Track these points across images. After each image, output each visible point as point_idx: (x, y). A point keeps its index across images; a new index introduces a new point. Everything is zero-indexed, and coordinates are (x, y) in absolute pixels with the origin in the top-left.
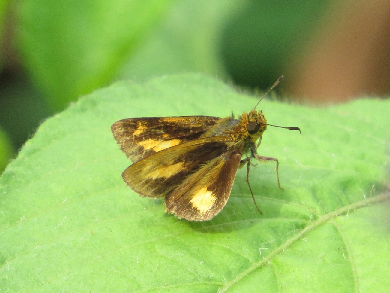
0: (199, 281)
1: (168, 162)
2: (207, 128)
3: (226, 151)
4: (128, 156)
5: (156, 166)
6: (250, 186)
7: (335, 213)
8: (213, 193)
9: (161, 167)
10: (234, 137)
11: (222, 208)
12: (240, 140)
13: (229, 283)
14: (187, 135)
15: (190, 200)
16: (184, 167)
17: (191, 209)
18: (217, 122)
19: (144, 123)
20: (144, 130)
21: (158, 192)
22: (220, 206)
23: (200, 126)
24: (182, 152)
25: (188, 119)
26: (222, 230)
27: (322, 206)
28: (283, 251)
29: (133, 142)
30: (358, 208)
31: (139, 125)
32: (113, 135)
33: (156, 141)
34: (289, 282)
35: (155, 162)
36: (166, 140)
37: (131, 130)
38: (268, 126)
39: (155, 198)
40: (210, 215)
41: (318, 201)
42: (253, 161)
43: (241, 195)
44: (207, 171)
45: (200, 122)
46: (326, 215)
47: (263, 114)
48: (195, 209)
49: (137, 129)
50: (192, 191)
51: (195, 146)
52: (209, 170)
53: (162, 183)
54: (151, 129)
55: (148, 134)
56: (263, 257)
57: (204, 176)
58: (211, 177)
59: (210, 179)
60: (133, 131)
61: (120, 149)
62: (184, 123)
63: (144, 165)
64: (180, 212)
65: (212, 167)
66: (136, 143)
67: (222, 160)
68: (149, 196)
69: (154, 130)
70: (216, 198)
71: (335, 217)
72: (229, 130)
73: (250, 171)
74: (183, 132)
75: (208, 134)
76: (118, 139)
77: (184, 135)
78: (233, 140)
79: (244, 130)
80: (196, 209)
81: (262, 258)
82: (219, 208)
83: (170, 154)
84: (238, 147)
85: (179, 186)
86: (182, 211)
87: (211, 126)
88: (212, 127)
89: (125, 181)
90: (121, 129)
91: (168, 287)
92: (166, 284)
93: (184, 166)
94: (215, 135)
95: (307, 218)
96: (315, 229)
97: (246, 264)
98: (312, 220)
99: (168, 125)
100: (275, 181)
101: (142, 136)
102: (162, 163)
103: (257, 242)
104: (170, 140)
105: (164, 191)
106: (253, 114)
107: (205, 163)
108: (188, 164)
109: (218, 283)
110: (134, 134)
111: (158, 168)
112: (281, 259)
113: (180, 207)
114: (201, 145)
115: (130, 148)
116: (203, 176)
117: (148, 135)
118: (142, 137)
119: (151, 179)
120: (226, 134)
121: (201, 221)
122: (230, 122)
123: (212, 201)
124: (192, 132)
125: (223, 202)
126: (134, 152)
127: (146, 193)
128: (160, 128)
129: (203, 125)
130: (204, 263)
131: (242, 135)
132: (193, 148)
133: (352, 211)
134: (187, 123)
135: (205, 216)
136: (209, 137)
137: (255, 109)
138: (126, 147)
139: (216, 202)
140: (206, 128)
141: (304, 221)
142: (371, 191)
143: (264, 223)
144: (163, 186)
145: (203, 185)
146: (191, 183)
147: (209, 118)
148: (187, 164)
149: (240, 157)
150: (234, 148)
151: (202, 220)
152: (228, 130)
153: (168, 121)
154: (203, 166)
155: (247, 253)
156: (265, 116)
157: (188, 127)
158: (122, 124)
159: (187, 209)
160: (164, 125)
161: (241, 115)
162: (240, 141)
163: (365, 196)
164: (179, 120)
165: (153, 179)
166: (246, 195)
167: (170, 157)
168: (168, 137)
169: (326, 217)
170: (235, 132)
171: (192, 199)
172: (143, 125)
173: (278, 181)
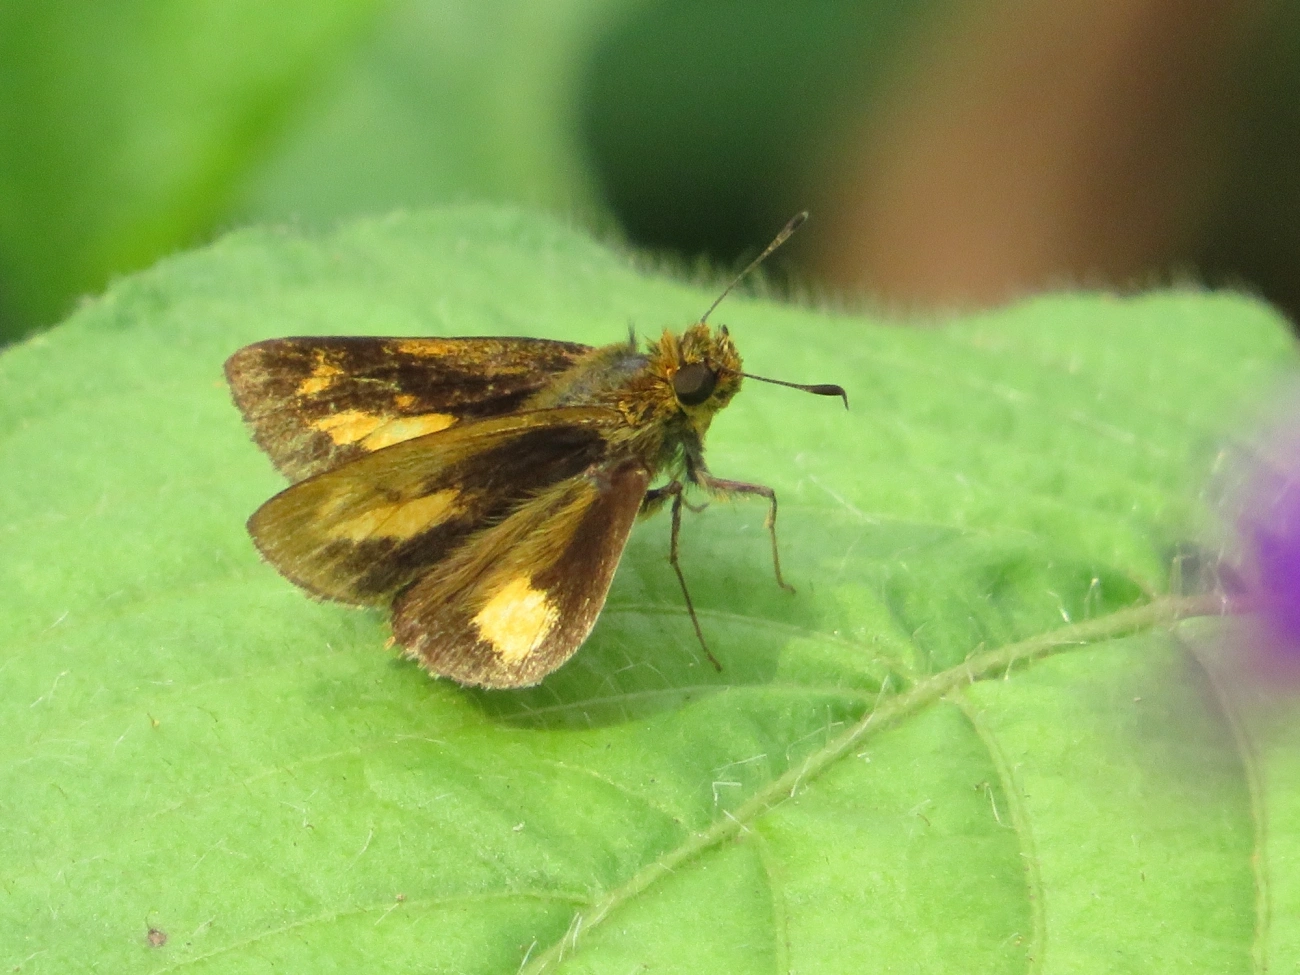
0: (511, 890)
1: (407, 487)
2: (543, 380)
3: (602, 460)
4: (278, 465)
5: (363, 499)
6: (681, 579)
7: (968, 668)
8: (549, 597)
9: (380, 505)
10: (629, 413)
11: (576, 649)
12: (649, 421)
13: (610, 896)
14: (477, 399)
15: (473, 616)
16: (460, 505)
17: (473, 648)
18: (577, 359)
19: (335, 356)
20: (332, 381)
21: (368, 588)
22: (567, 639)
23: (518, 370)
24: (453, 455)
25: (482, 347)
26: (589, 720)
27: (923, 647)
28: (792, 795)
29: (294, 419)
30: (1043, 653)
31: (318, 362)
32: (230, 392)
33: (373, 417)
34: (810, 897)
35: (361, 486)
36: (405, 414)
37: (290, 378)
38: (746, 378)
39: (360, 607)
40: (534, 669)
41: (909, 629)
42: (694, 495)
43: (651, 605)
44: (536, 521)
45: (521, 358)
46: (936, 677)
47: (730, 338)
48: (488, 646)
49: (312, 376)
50: (480, 587)
51: (498, 437)
52: (543, 519)
53: (383, 556)
54: (358, 376)
55: (346, 394)
56: (725, 811)
57: (523, 536)
58: (546, 544)
59: (545, 547)
60: (295, 379)
61: (252, 440)
62: (467, 359)
63: (321, 495)
64: (437, 657)
65: (553, 510)
66: (307, 421)
67: (587, 486)
68: (340, 599)
69: (366, 380)
70: (557, 614)
71: (965, 682)
72: (616, 388)
73: (682, 525)
74: (462, 392)
75: (545, 400)
76: (248, 406)
77: (468, 401)
78: (625, 421)
79: (663, 391)
80: (491, 646)
81: (721, 816)
82: (564, 649)
83: (411, 460)
84: (643, 447)
85: (440, 567)
86: (443, 653)
87: (556, 373)
88: (557, 377)
89: (258, 547)
90: (258, 374)
91: (405, 906)
92: (398, 896)
93: (458, 502)
94: (568, 404)
95: (871, 686)
96: (897, 721)
97: (666, 834)
98: (888, 692)
99: (413, 364)
100: (765, 561)
101: (328, 398)
102: (383, 490)
103: (702, 762)
104: (420, 414)
105: (390, 584)
106: (697, 337)
107: (529, 496)
108: (473, 496)
109: (574, 896)
110: (300, 392)
111: (372, 508)
112: (784, 819)
113: (437, 637)
114: (520, 433)
115: (285, 439)
116: (522, 538)
117: (345, 396)
118: (326, 403)
119: (347, 544)
120: (603, 400)
121: (503, 687)
122: (618, 363)
123: (543, 622)
124: (492, 391)
125: (581, 628)
126: (297, 452)
127: (328, 590)
128: (385, 374)
129: (531, 369)
130: (529, 829)
131: (658, 406)
132: (491, 444)
133: (1021, 664)
134: (477, 361)
135: (517, 672)
136: (547, 410)
137: (703, 320)
138: (271, 432)
139: (556, 627)
140: (539, 379)
141: (862, 695)
142: (1087, 600)
143: (727, 696)
144: (387, 566)
145: (520, 567)
146: (477, 561)
147: (550, 345)
148: (469, 498)
149: (645, 479)
150: (630, 449)
151: (507, 686)
152: (610, 390)
153: (416, 351)
154: (521, 503)
155: (672, 799)
156: (736, 345)
157: (478, 374)
158: (262, 356)
159: (462, 644)
160: (402, 366)
161: (657, 339)
162: (650, 425)
163: (1065, 615)
164: (449, 351)
165: (355, 543)
166: (668, 605)
167: (412, 471)
168: (412, 404)
169: (936, 681)
170: (633, 396)
171: (480, 614)
172: (330, 360)
173: (776, 562)
